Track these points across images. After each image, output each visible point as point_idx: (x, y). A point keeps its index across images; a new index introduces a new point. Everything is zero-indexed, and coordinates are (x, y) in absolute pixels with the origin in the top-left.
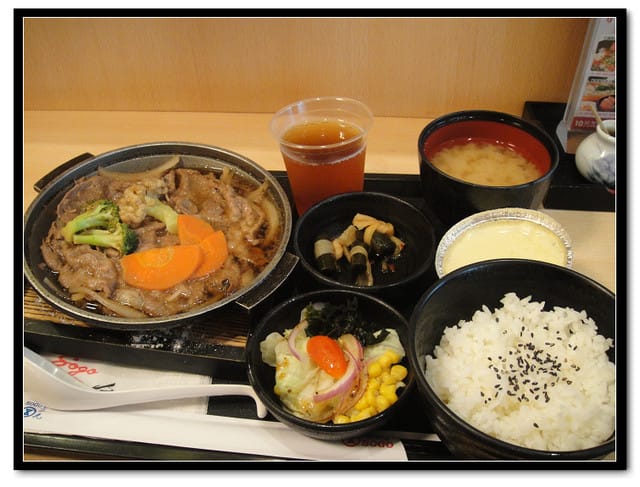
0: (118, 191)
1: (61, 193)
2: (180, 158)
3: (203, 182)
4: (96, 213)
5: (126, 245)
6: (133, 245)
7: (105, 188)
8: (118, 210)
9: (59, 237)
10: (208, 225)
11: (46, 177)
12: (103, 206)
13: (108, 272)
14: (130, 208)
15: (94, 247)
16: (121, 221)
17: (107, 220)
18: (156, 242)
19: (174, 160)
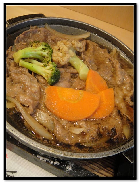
0: (53, 41)
1: (21, 30)
2: (91, 34)
3: (102, 52)
4: (38, 50)
5: (52, 78)
6: (56, 79)
7: (46, 37)
8: (52, 52)
9: (10, 57)
10: (104, 81)
11: (15, 18)
12: (44, 47)
13: (35, 93)
14: (61, 54)
15: (30, 72)
16: (52, 60)
17: (44, 57)
18: (69, 81)
19: (87, 35)
